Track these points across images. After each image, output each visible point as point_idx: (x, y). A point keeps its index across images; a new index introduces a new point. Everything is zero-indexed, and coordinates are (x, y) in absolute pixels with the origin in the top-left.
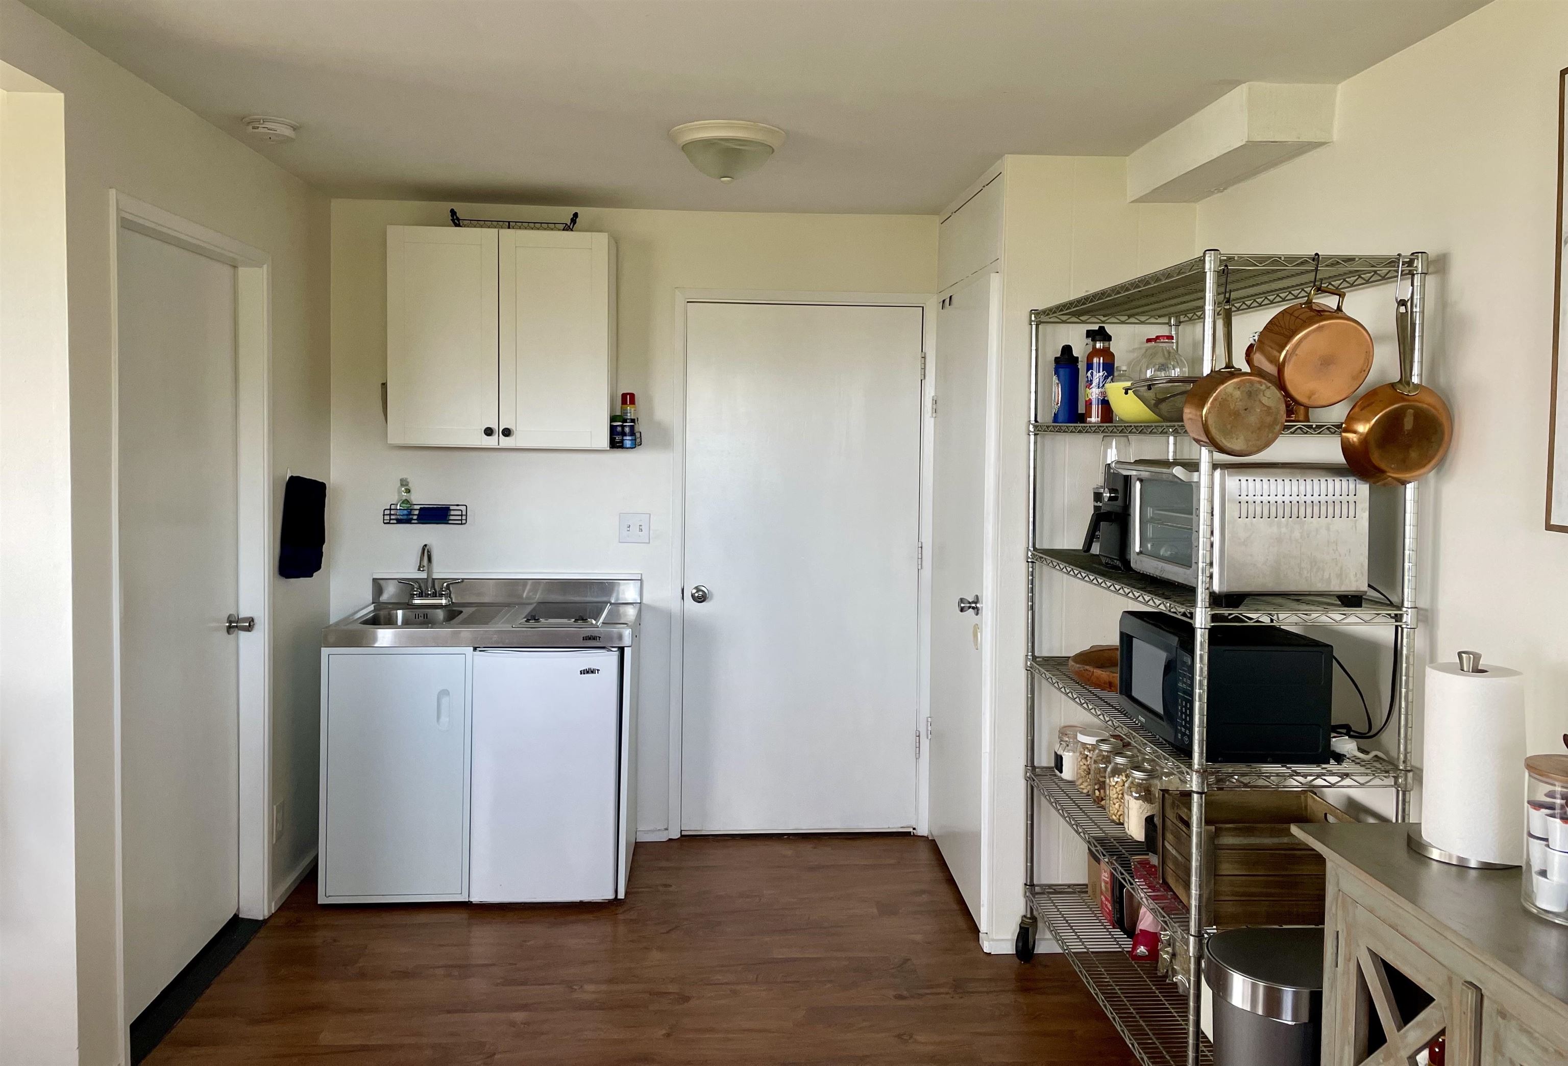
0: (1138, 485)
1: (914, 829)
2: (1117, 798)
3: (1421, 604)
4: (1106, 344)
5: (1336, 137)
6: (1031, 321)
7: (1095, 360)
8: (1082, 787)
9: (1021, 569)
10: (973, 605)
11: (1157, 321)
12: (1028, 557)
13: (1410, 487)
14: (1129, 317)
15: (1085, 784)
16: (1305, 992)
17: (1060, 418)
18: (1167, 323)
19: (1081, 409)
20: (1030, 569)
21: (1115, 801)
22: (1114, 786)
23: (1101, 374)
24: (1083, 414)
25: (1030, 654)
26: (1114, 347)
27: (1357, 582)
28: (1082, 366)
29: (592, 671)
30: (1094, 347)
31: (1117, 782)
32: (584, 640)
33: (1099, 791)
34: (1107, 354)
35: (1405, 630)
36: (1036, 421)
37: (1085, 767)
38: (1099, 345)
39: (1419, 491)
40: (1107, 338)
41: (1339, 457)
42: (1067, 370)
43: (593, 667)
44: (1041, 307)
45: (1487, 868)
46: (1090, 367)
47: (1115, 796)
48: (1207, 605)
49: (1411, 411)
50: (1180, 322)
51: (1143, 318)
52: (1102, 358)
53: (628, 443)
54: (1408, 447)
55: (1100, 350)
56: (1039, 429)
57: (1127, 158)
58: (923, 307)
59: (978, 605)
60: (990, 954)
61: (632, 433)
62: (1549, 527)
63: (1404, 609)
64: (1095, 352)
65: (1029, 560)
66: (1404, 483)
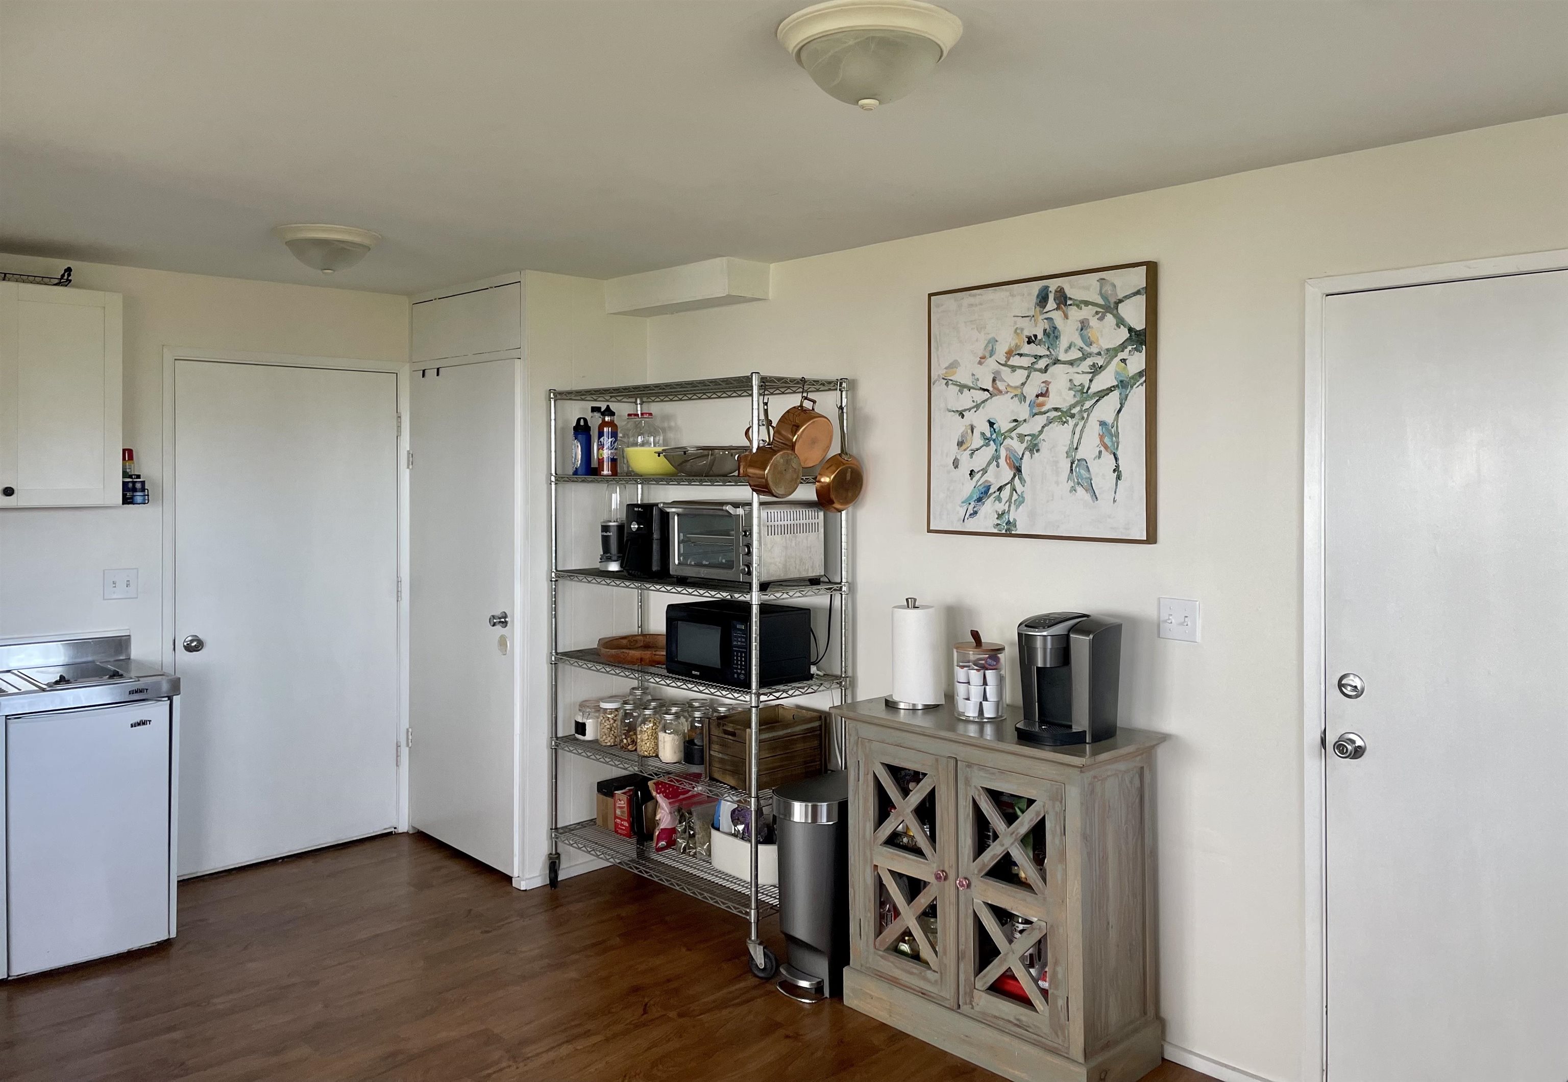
0: (676, 518)
1: (395, 828)
2: (648, 739)
3: (850, 581)
4: (612, 418)
5: (771, 296)
6: (550, 398)
7: (605, 429)
8: (606, 741)
9: (543, 587)
10: (503, 620)
11: (627, 400)
12: (552, 578)
13: (844, 513)
14: (611, 397)
15: (609, 738)
16: (835, 804)
17: (579, 472)
18: (635, 402)
19: (594, 464)
20: (554, 587)
21: (646, 741)
22: (645, 731)
23: (610, 440)
24: (596, 469)
25: (553, 651)
26: (616, 419)
27: (817, 570)
28: (594, 433)
29: (143, 723)
30: (604, 420)
31: (647, 728)
32: (130, 694)
33: (626, 739)
34: (611, 424)
35: (843, 596)
36: (556, 474)
37: (608, 726)
38: (607, 419)
39: (847, 514)
40: (612, 414)
41: (814, 497)
42: (584, 436)
43: (144, 719)
44: (559, 388)
45: (928, 708)
46: (601, 434)
47: (646, 738)
48: (758, 590)
49: (850, 470)
50: (643, 402)
51: (619, 398)
52: (610, 429)
53: (139, 499)
54: (847, 490)
55: (608, 422)
56: (560, 479)
57: (605, 281)
58: (397, 374)
59: (507, 619)
60: (526, 890)
61: (143, 489)
62: (929, 531)
63: (843, 584)
64: (604, 424)
65: (553, 580)
66: (840, 511)
